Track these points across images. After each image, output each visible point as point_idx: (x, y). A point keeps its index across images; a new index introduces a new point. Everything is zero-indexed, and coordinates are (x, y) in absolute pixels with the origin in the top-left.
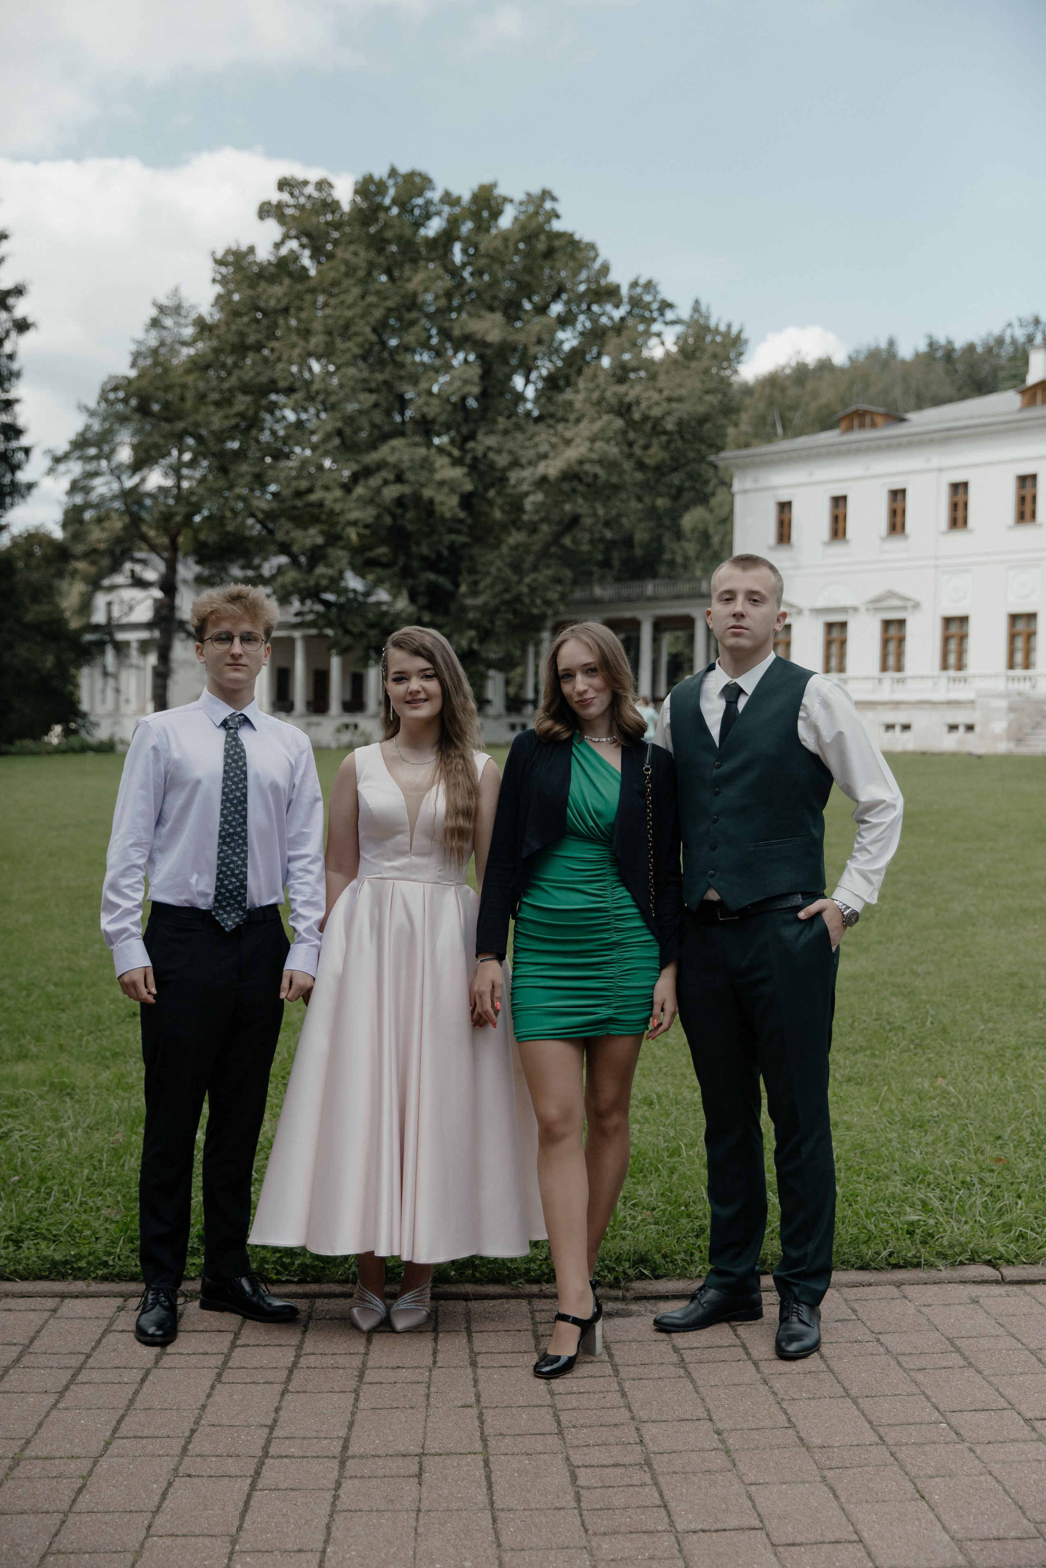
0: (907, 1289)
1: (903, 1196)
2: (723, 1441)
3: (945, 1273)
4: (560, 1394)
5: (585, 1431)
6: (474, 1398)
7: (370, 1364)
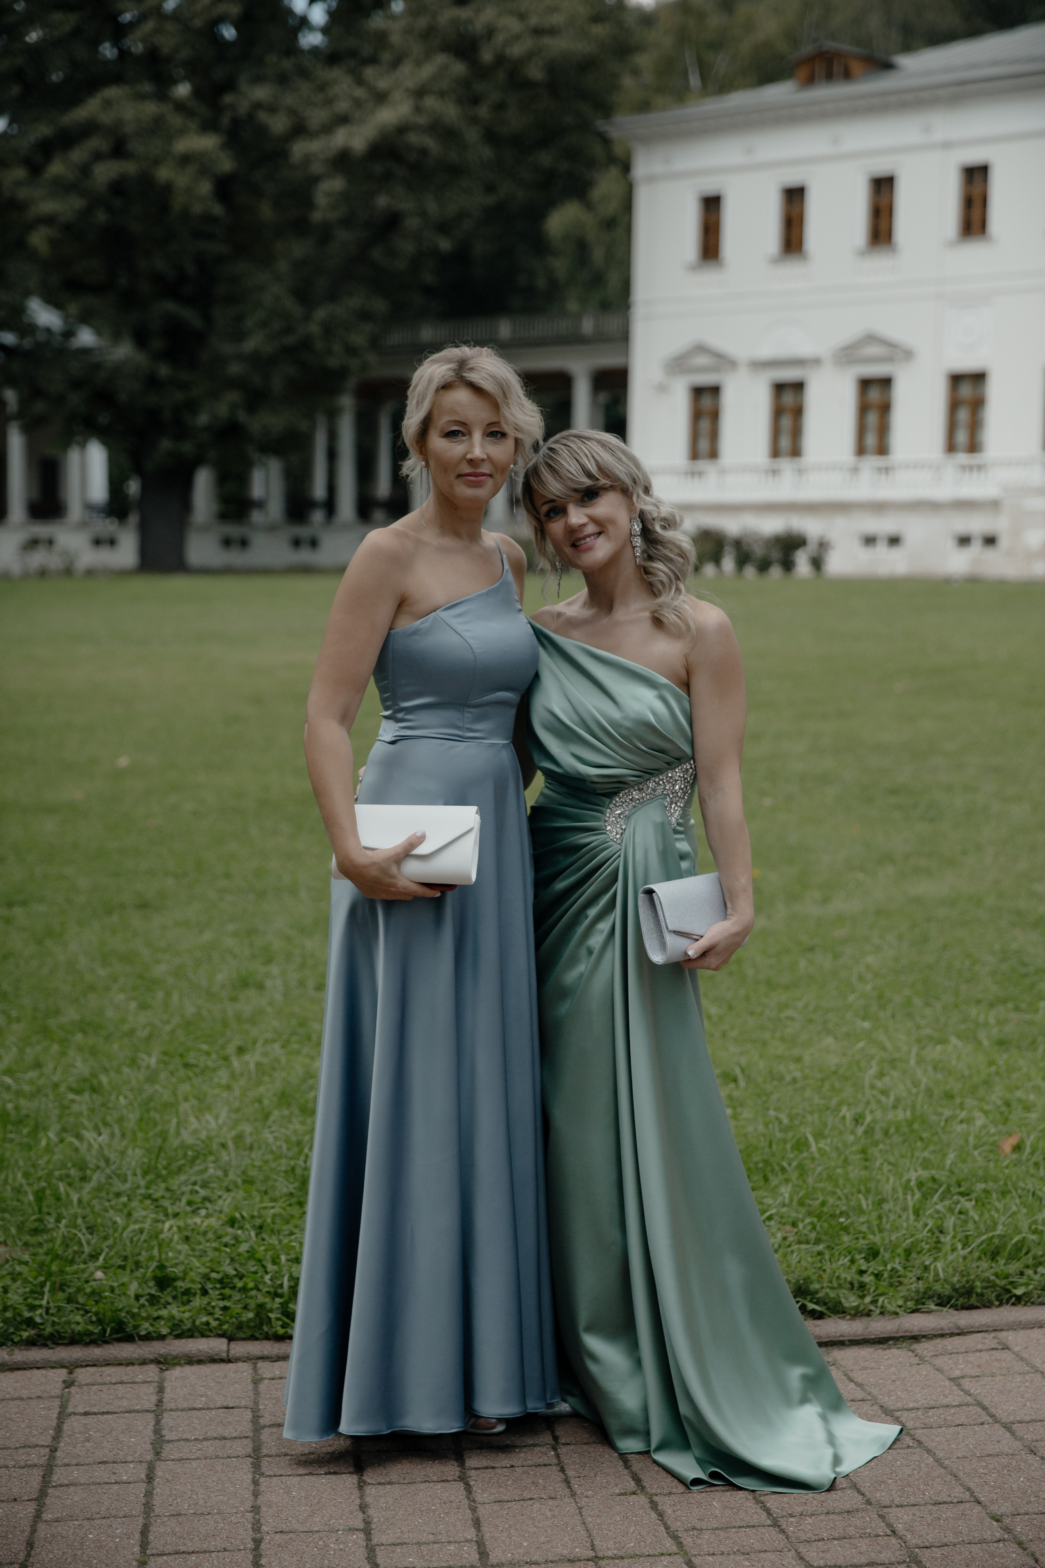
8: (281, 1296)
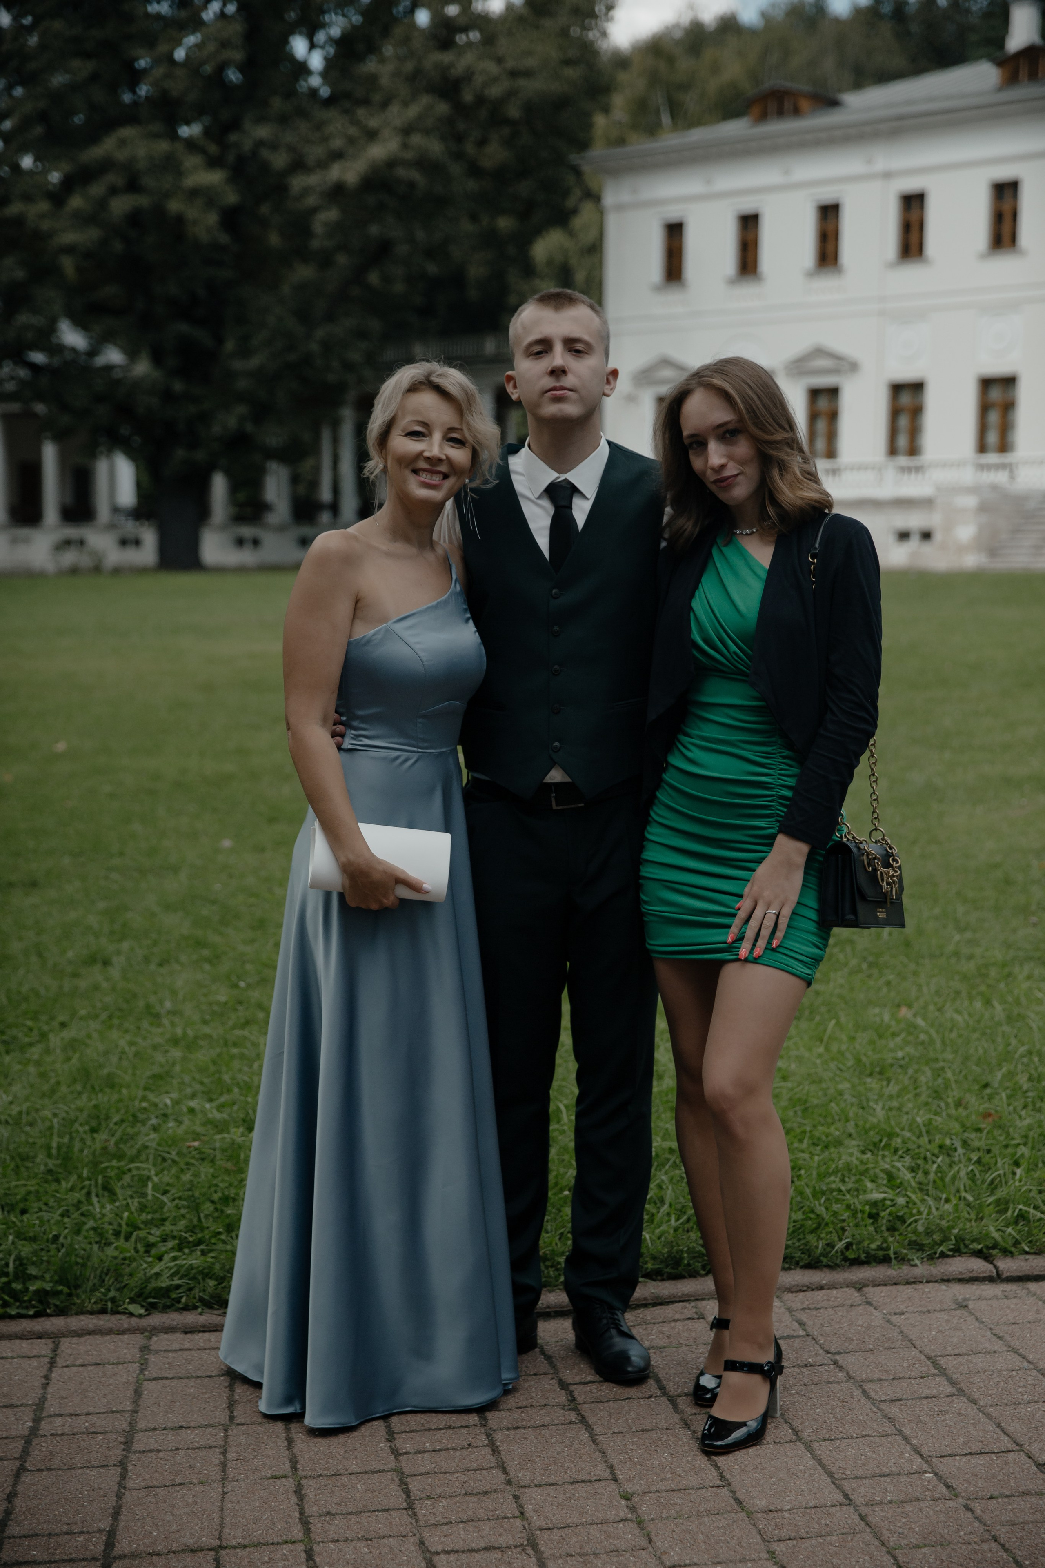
0: (872, 1292)
1: (862, 1168)
2: (633, 1509)
3: (922, 1269)
4: (407, 1453)
5: (444, 1502)
6: (288, 1465)
7: (141, 1424)
8: (6, 1274)
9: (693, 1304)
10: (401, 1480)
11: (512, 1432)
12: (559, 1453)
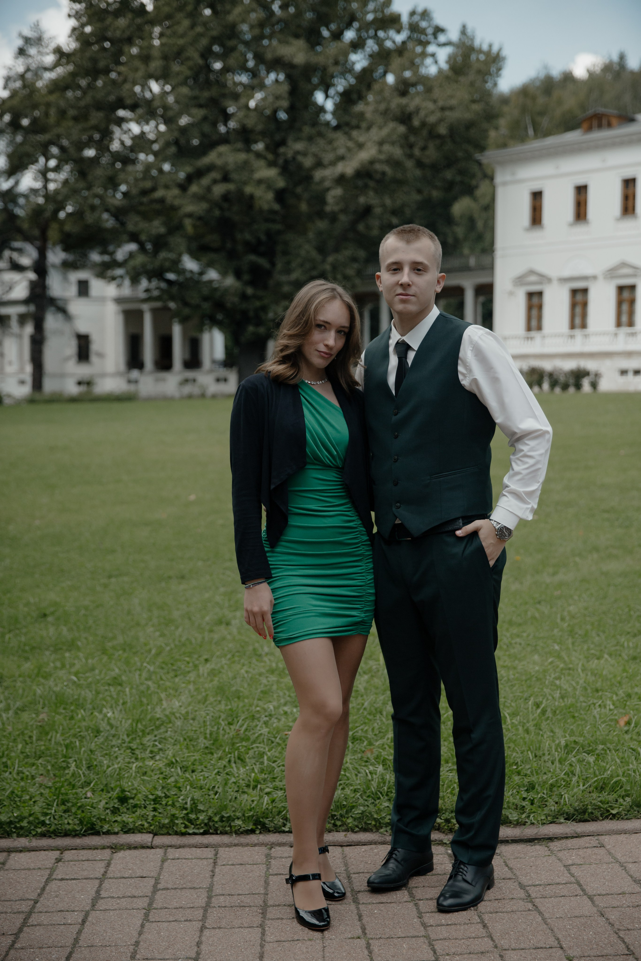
4: (431, 926)
6: (360, 931)
7: (271, 902)
8: (186, 809)
9: (596, 838)
10: (429, 942)
11: (494, 915)
12: (524, 929)
